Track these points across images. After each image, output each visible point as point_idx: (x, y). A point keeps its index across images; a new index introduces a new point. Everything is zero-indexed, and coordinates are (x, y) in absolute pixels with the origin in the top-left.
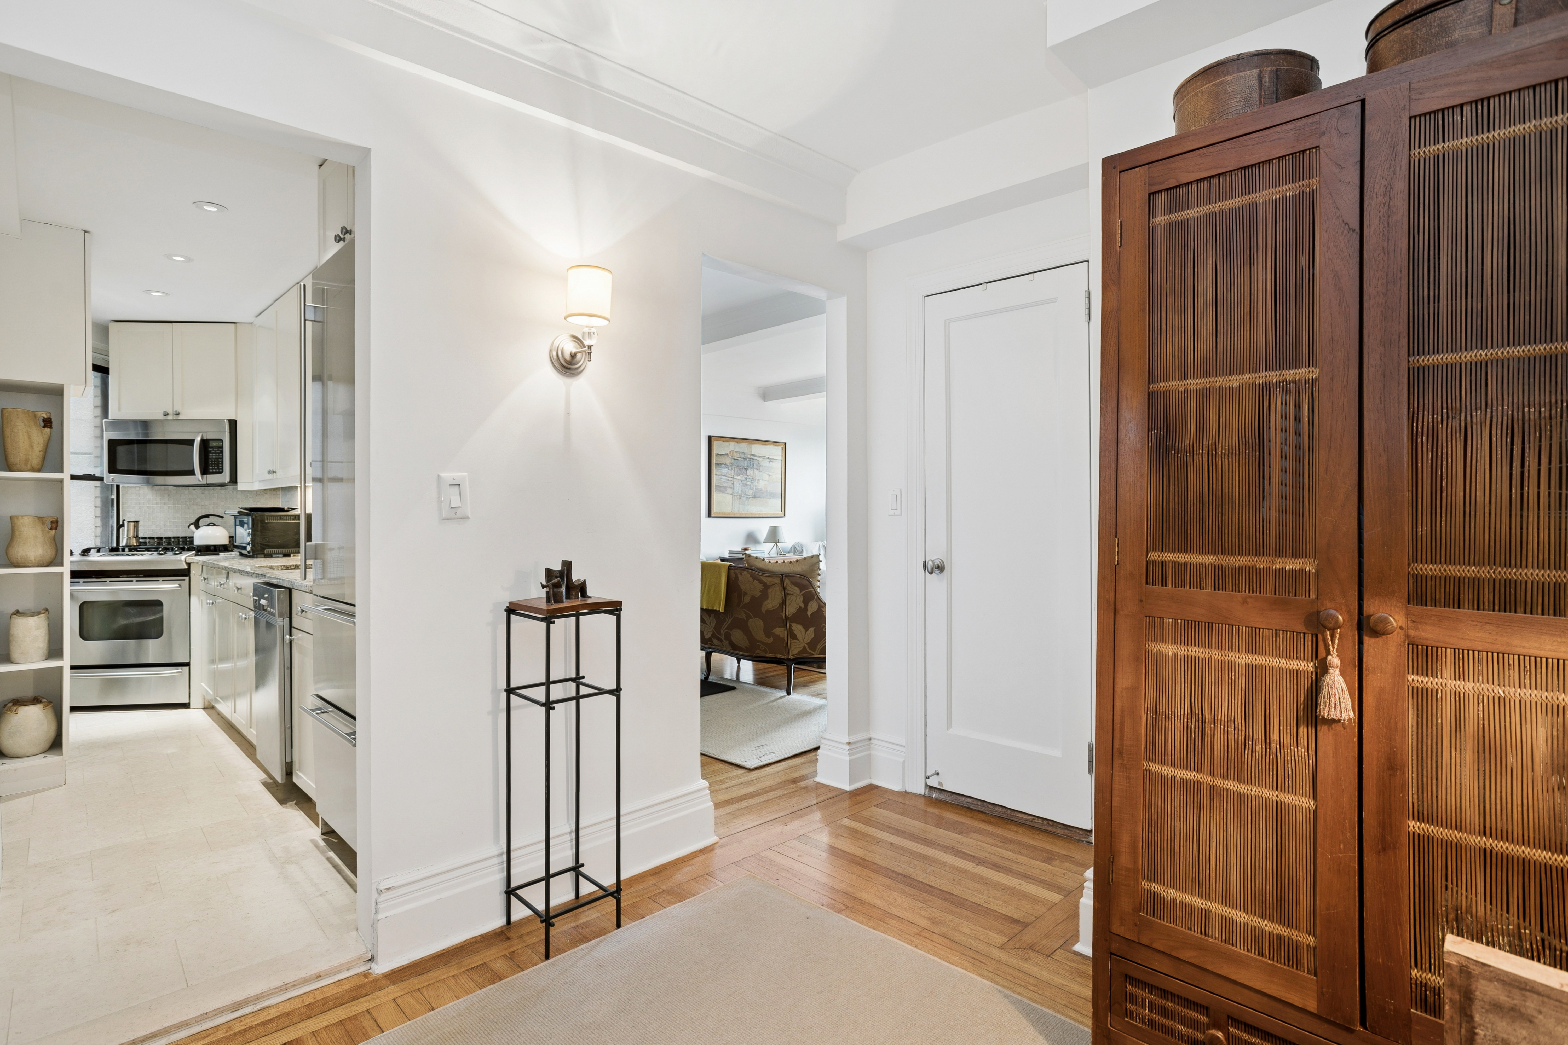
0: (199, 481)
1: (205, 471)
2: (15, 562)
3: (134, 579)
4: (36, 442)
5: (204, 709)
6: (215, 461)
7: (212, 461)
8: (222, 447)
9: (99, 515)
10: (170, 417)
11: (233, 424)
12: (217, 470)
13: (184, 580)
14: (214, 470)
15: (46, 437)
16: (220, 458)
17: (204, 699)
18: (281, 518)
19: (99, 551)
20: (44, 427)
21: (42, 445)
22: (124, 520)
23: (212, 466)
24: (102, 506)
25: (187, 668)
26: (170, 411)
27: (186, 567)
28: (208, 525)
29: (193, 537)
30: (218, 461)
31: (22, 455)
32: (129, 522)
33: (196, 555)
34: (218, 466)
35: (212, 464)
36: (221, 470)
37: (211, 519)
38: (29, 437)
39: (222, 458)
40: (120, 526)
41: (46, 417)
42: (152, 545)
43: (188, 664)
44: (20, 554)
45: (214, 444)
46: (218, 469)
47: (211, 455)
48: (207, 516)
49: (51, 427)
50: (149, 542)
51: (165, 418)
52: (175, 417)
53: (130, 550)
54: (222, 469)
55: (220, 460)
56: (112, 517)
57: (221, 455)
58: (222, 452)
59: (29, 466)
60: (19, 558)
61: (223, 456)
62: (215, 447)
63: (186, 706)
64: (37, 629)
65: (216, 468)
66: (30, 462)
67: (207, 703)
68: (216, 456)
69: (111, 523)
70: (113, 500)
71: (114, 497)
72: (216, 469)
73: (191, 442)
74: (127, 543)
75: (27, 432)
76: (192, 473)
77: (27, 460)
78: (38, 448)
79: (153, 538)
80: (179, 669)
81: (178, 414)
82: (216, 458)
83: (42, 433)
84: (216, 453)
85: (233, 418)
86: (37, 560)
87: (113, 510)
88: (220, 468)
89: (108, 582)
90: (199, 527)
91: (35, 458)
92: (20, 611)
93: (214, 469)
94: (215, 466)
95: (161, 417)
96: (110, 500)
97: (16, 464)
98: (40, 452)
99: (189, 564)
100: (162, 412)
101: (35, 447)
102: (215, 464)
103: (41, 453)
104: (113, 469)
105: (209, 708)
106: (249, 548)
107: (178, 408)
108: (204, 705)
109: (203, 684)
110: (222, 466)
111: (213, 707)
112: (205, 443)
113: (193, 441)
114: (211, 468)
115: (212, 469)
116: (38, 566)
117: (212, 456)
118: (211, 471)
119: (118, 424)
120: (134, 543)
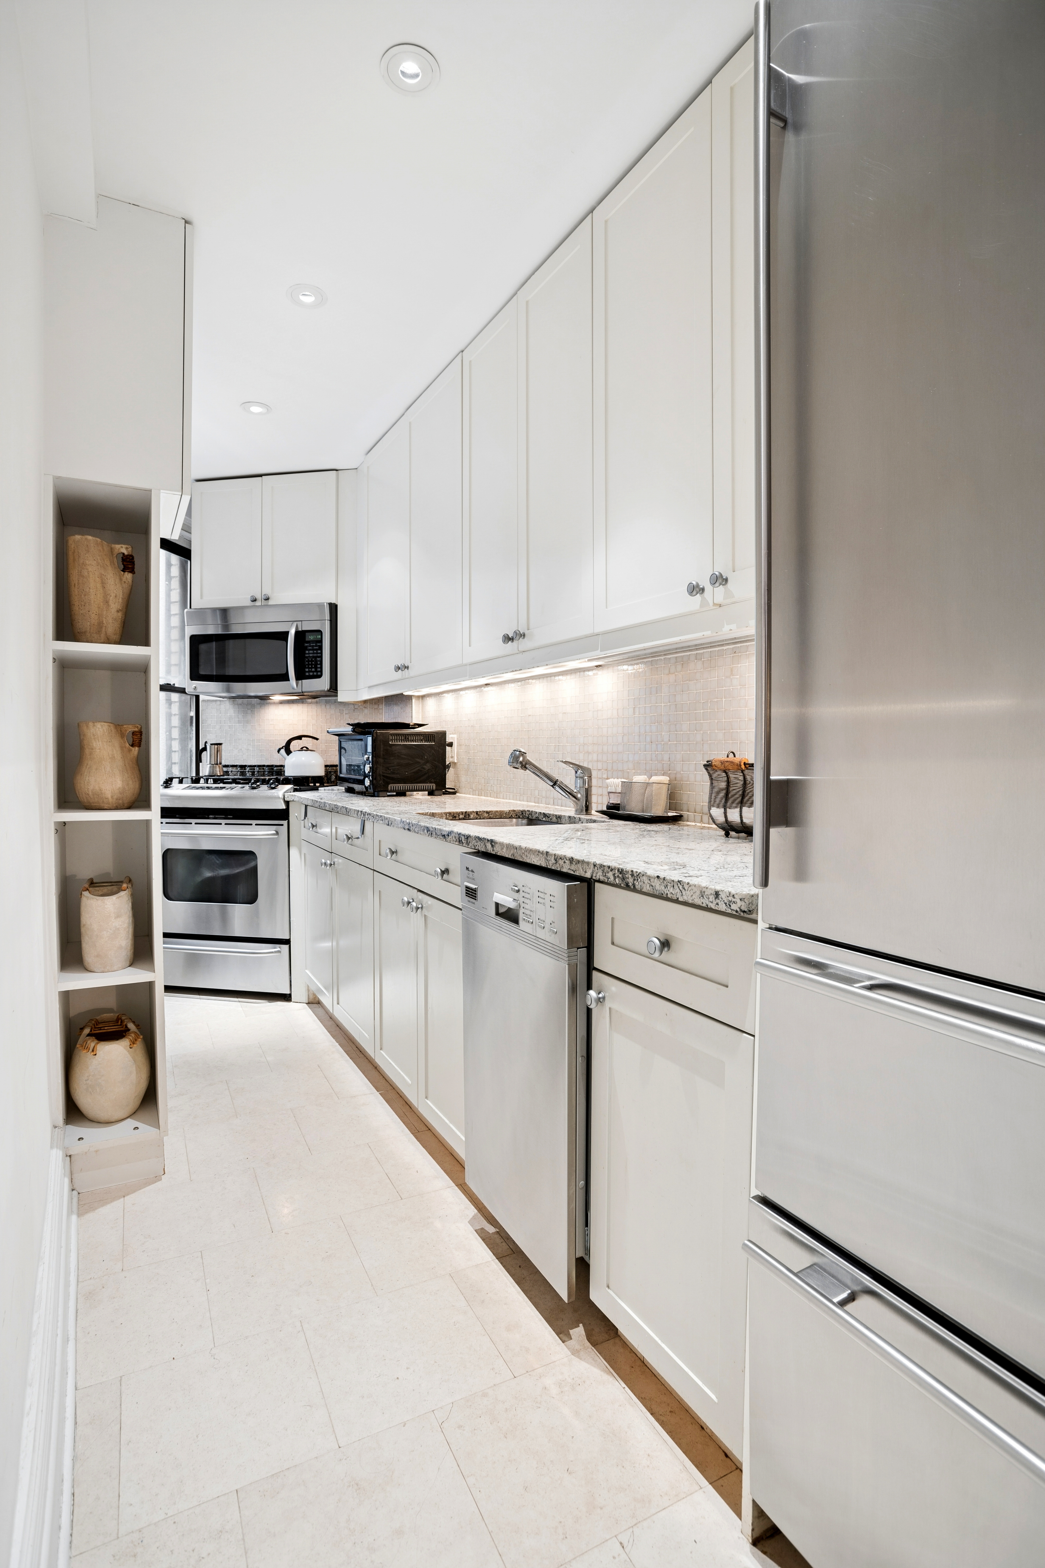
0: (293, 688)
1: (300, 676)
2: (85, 800)
3: (223, 822)
4: (113, 595)
5: (308, 1003)
6: (312, 661)
7: (308, 661)
8: (321, 641)
9: (177, 737)
10: (258, 603)
11: (333, 608)
12: (315, 674)
13: (282, 825)
14: (311, 674)
15: (127, 587)
16: (319, 657)
17: (308, 990)
18: (406, 737)
19: (181, 782)
20: (124, 571)
21: (120, 600)
22: (206, 743)
23: (309, 668)
24: (181, 725)
25: (287, 946)
26: (258, 596)
27: (284, 807)
28: (302, 749)
29: (283, 766)
30: (316, 661)
31: (93, 616)
32: (211, 744)
33: (295, 790)
34: (316, 668)
35: (309, 665)
36: (319, 674)
37: (305, 742)
38: (103, 584)
39: (321, 657)
40: (199, 752)
41: (126, 553)
42: (235, 775)
43: (287, 942)
44: (91, 788)
45: (311, 637)
46: (316, 671)
47: (307, 652)
48: (300, 738)
49: (132, 571)
50: (232, 771)
51: (253, 604)
52: (264, 603)
53: (215, 781)
54: (321, 671)
55: (318, 659)
56: (191, 739)
57: (319, 651)
58: (321, 648)
59: (103, 635)
60: (90, 793)
61: (321, 653)
62: (313, 641)
63: (286, 998)
64: (118, 916)
65: (313, 670)
66: (104, 628)
67: (311, 997)
68: (313, 653)
69: (190, 746)
70: (192, 717)
71: (193, 714)
72: (313, 672)
73: (284, 636)
74: (210, 772)
75: (101, 576)
76: (285, 677)
77: (100, 625)
78: (116, 605)
79: (236, 766)
80: (278, 948)
81: (267, 599)
82: (313, 657)
83: (121, 580)
84: (313, 650)
85: (333, 601)
86: (115, 797)
87: (192, 730)
88: (319, 670)
89: (193, 823)
90: (291, 752)
91: (112, 623)
92: (95, 881)
93: (311, 671)
94: (312, 668)
95: (248, 603)
96: (189, 718)
97: (85, 632)
98: (118, 611)
99: (287, 803)
100: (249, 597)
101: (111, 603)
102: (312, 665)
103: (120, 614)
104: (195, 675)
105: (314, 1002)
106: (367, 782)
107: (267, 591)
108: (309, 999)
109: (307, 971)
110: (321, 668)
111: (319, 1003)
112: (300, 635)
113: (287, 633)
114: (307, 670)
115: (309, 672)
116: (117, 808)
117: (309, 654)
118: (307, 674)
119: (200, 614)
120: (218, 771)
